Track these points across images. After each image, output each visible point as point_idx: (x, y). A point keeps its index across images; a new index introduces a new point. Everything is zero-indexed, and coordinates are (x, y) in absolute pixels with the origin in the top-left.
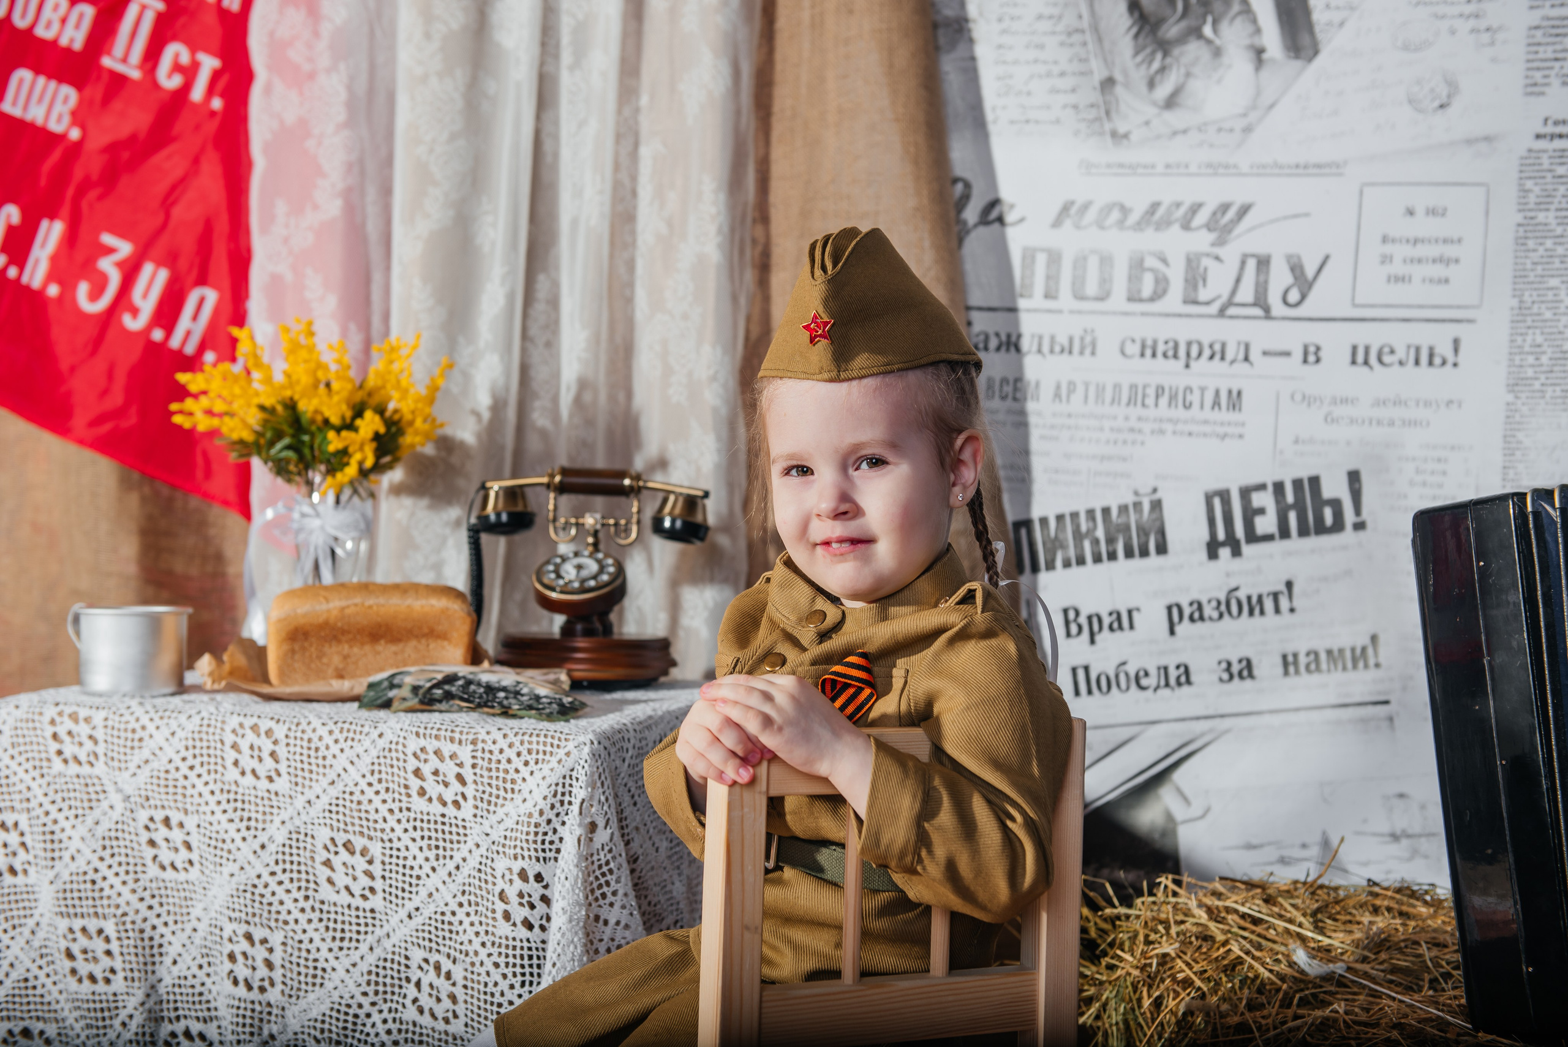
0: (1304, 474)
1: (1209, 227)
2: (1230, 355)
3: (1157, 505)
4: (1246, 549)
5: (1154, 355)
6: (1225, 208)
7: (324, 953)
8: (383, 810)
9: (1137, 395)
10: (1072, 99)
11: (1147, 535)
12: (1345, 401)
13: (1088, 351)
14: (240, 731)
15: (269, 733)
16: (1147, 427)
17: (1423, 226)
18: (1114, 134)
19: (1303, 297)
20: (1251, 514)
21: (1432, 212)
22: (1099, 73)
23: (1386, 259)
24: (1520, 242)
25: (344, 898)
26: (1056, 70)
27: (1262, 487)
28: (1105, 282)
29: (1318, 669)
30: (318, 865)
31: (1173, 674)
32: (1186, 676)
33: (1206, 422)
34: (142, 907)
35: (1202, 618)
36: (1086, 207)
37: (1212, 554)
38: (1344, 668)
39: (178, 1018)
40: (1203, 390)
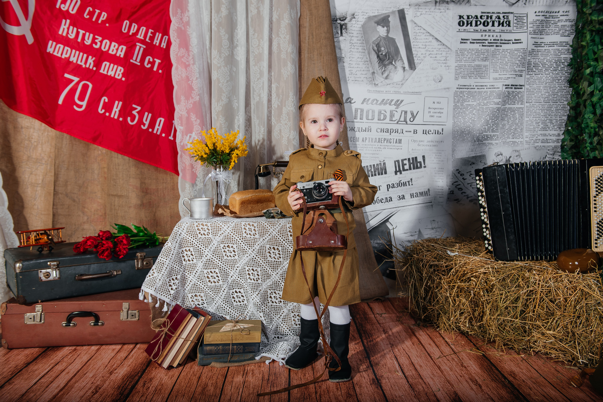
0: (414, 157)
1: (394, 105)
2: (399, 132)
3: (384, 164)
4: (403, 172)
5: (383, 132)
6: (398, 101)
7: (270, 271)
8: (282, 240)
9: (380, 141)
10: (366, 76)
11: (383, 170)
12: (422, 141)
13: (369, 131)
14: (246, 225)
15: (253, 225)
16: (382, 147)
17: (436, 106)
18: (375, 84)
19: (414, 120)
20: (404, 165)
21: (438, 103)
22: (371, 71)
23: (429, 112)
24: (454, 109)
25: (273, 259)
26: (362, 70)
27: (406, 159)
28: (373, 116)
29: (418, 196)
30: (267, 253)
31: (388, 199)
32: (391, 199)
33: (394, 146)
34: (224, 266)
35: (394, 187)
36: (369, 100)
37: (396, 174)
38: (423, 196)
39: (233, 289)
40: (394, 139)
